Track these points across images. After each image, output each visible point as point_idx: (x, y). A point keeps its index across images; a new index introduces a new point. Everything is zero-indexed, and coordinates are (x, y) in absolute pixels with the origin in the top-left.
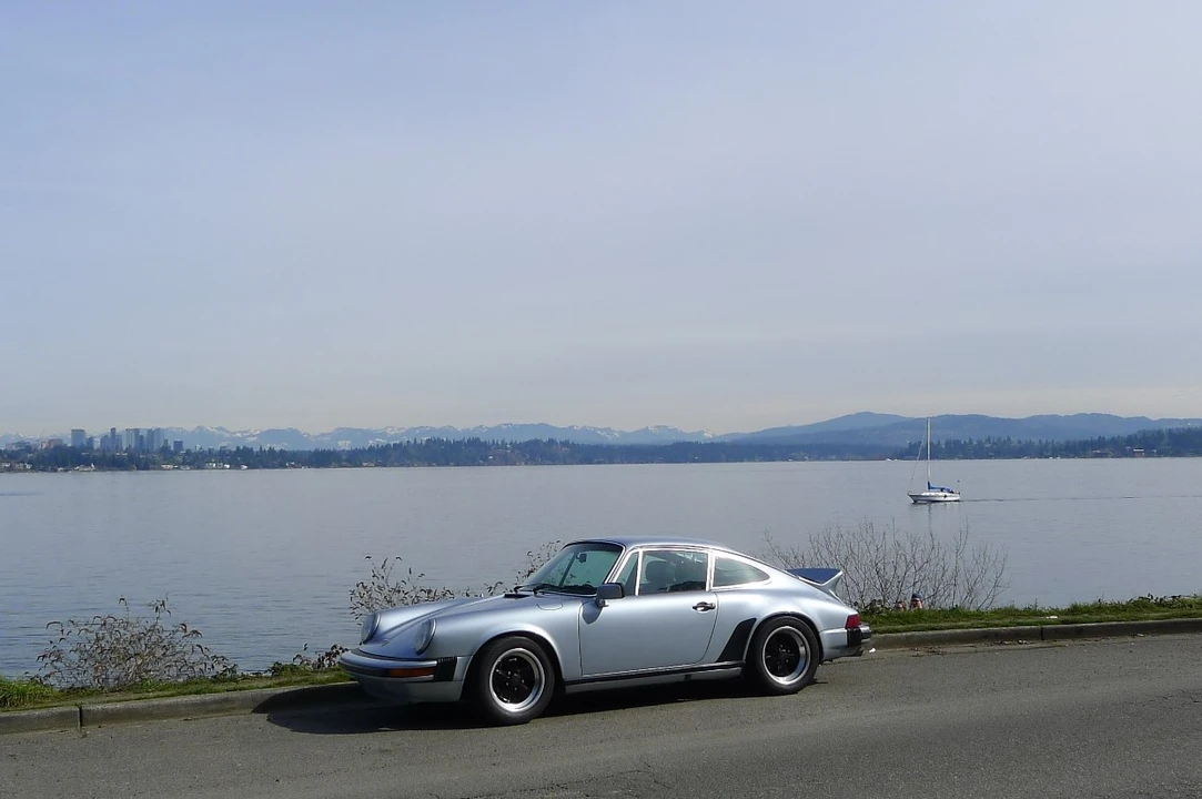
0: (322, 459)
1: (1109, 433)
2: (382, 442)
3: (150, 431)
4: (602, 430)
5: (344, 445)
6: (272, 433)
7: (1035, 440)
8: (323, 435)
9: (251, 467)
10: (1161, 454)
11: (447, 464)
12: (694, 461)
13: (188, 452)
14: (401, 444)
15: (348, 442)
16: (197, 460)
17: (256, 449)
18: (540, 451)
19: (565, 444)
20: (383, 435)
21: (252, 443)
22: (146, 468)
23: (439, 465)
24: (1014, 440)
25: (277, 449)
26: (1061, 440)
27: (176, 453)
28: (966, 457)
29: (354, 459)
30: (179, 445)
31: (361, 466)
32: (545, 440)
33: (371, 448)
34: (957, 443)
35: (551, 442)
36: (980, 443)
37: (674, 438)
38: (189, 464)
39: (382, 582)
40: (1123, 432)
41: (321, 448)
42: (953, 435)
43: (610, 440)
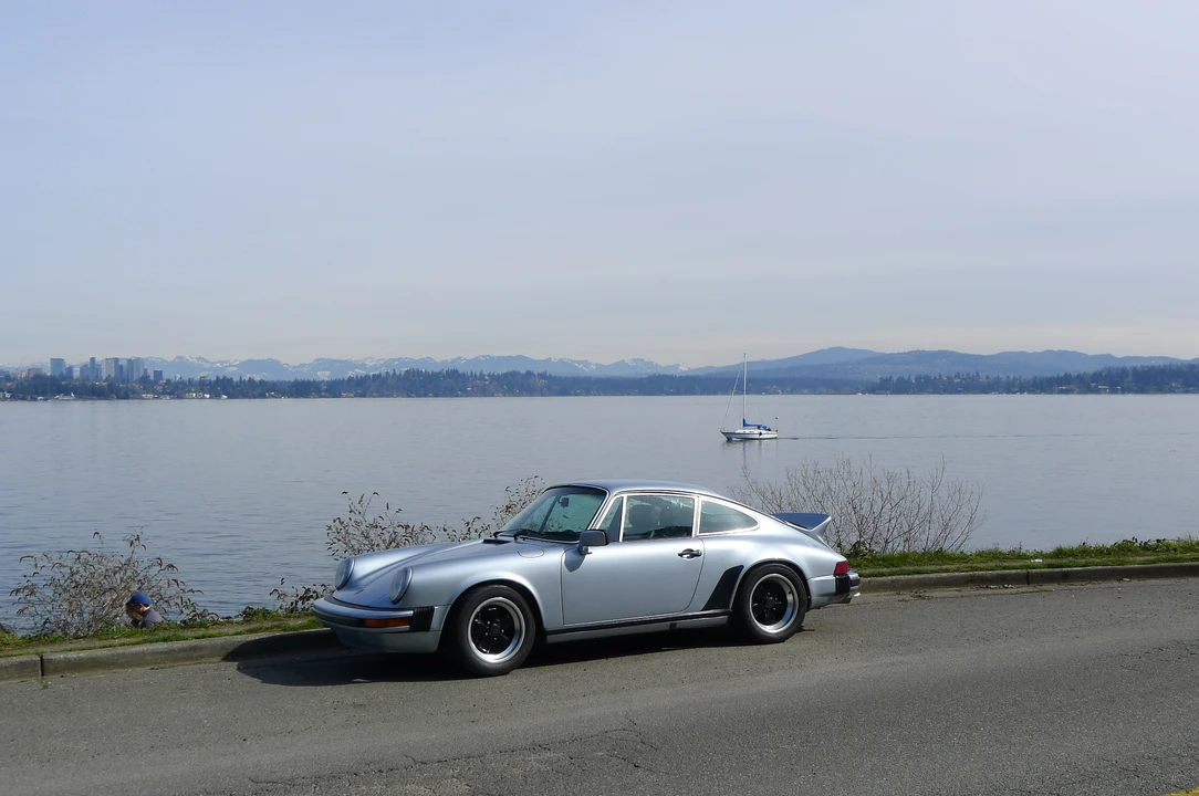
0: (302, 389)
1: (1075, 369)
2: (362, 373)
3: (129, 360)
4: (579, 362)
5: (324, 376)
6: (250, 364)
7: (1003, 377)
8: (302, 365)
9: (231, 396)
10: (1125, 391)
11: (426, 395)
12: (669, 394)
13: (168, 382)
14: (380, 375)
15: (328, 373)
16: (177, 390)
17: (236, 379)
18: (517, 382)
19: (542, 376)
20: (363, 366)
21: (233, 373)
22: (126, 397)
23: (419, 396)
24: (983, 376)
25: (257, 379)
26: (1027, 376)
27: (156, 383)
28: (936, 391)
29: (334, 389)
30: (158, 374)
31: (340, 396)
32: (523, 371)
33: (350, 379)
34: (927, 378)
35: (529, 374)
36: (949, 378)
37: (649, 371)
38: (169, 394)
39: (359, 518)
40: (1090, 369)
41: (300, 378)
42: (923, 370)
43: (587, 372)
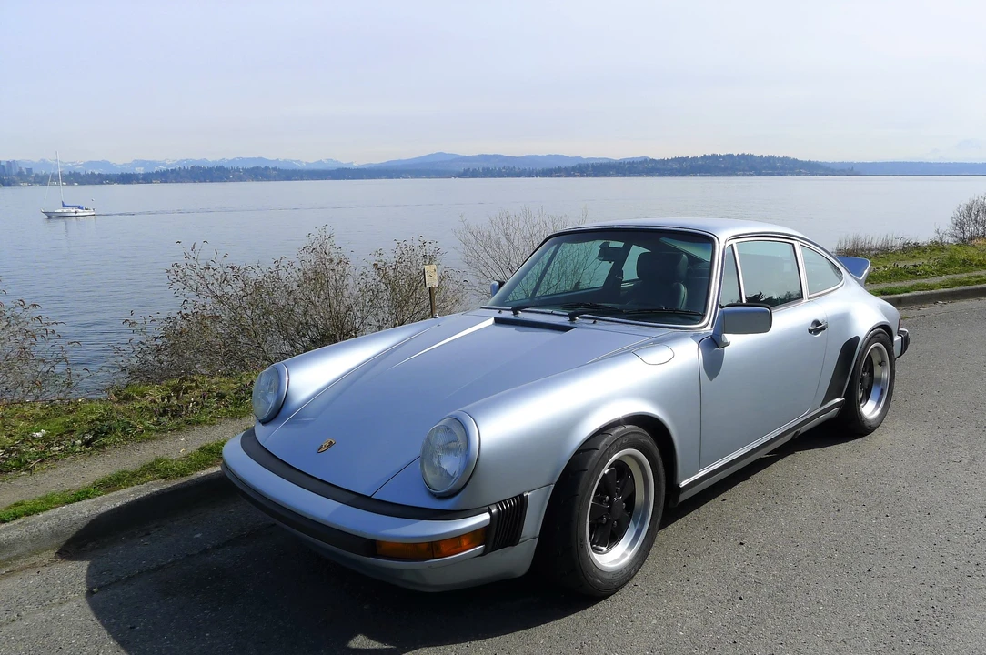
0: (126, 178)
1: (564, 165)
2: (164, 168)
3: (8, 162)
4: (296, 161)
5: (140, 170)
6: (91, 163)
7: (527, 168)
8: (125, 164)
9: (80, 183)
10: (587, 176)
11: (205, 181)
12: (349, 179)
13: (37, 175)
14: (175, 170)
15: (142, 169)
16: (42, 180)
17: (82, 173)
18: (261, 173)
19: (275, 169)
20: (163, 164)
21: (80, 169)
22: (9, 185)
23: (201, 182)
24: (517, 168)
25: (97, 173)
26: (539, 168)
27: (28, 176)
28: (493, 176)
29: (147, 178)
30: (29, 170)
31: (151, 182)
32: (263, 167)
33: (157, 172)
34: (488, 169)
35: (267, 168)
36: (500, 169)
37: (337, 166)
38: (39, 182)
39: (193, 262)
40: (571, 164)
41: (125, 172)
42: (485, 165)
43: (300, 167)
